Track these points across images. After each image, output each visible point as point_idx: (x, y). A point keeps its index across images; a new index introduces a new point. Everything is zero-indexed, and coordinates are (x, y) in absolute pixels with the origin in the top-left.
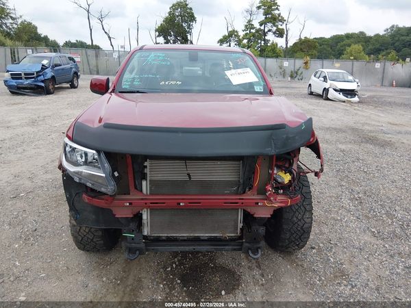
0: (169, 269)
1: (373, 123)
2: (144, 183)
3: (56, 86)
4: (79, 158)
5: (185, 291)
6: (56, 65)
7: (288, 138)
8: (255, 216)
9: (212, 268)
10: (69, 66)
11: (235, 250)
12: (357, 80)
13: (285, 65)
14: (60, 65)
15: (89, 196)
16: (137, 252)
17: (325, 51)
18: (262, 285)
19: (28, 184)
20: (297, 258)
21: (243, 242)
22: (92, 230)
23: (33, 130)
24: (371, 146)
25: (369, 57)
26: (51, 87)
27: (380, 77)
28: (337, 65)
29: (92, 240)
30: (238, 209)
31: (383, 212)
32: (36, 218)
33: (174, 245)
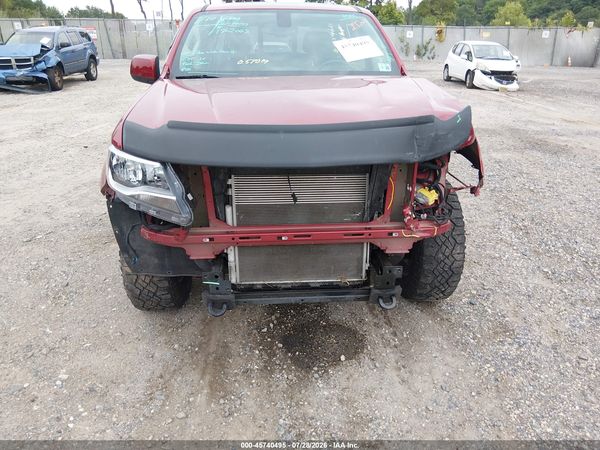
0: (265, 330)
1: (541, 120)
2: (228, 210)
3: (65, 78)
4: (132, 176)
5: (291, 358)
6: (63, 46)
7: (437, 137)
8: (387, 252)
9: (325, 327)
10: (80, 47)
11: (359, 299)
12: (516, 57)
13: (408, 36)
14: (68, 45)
15: (151, 230)
16: (225, 306)
17: (466, 14)
18: (396, 346)
19: (45, 221)
20: (441, 310)
21: (370, 289)
22: (155, 279)
23: (39, 144)
24: (539, 154)
25: (533, 21)
26: (57, 79)
27: (549, 51)
28: (486, 34)
29: (155, 294)
30: (363, 243)
31: (559, 245)
32: (66, 268)
33: (273, 296)
